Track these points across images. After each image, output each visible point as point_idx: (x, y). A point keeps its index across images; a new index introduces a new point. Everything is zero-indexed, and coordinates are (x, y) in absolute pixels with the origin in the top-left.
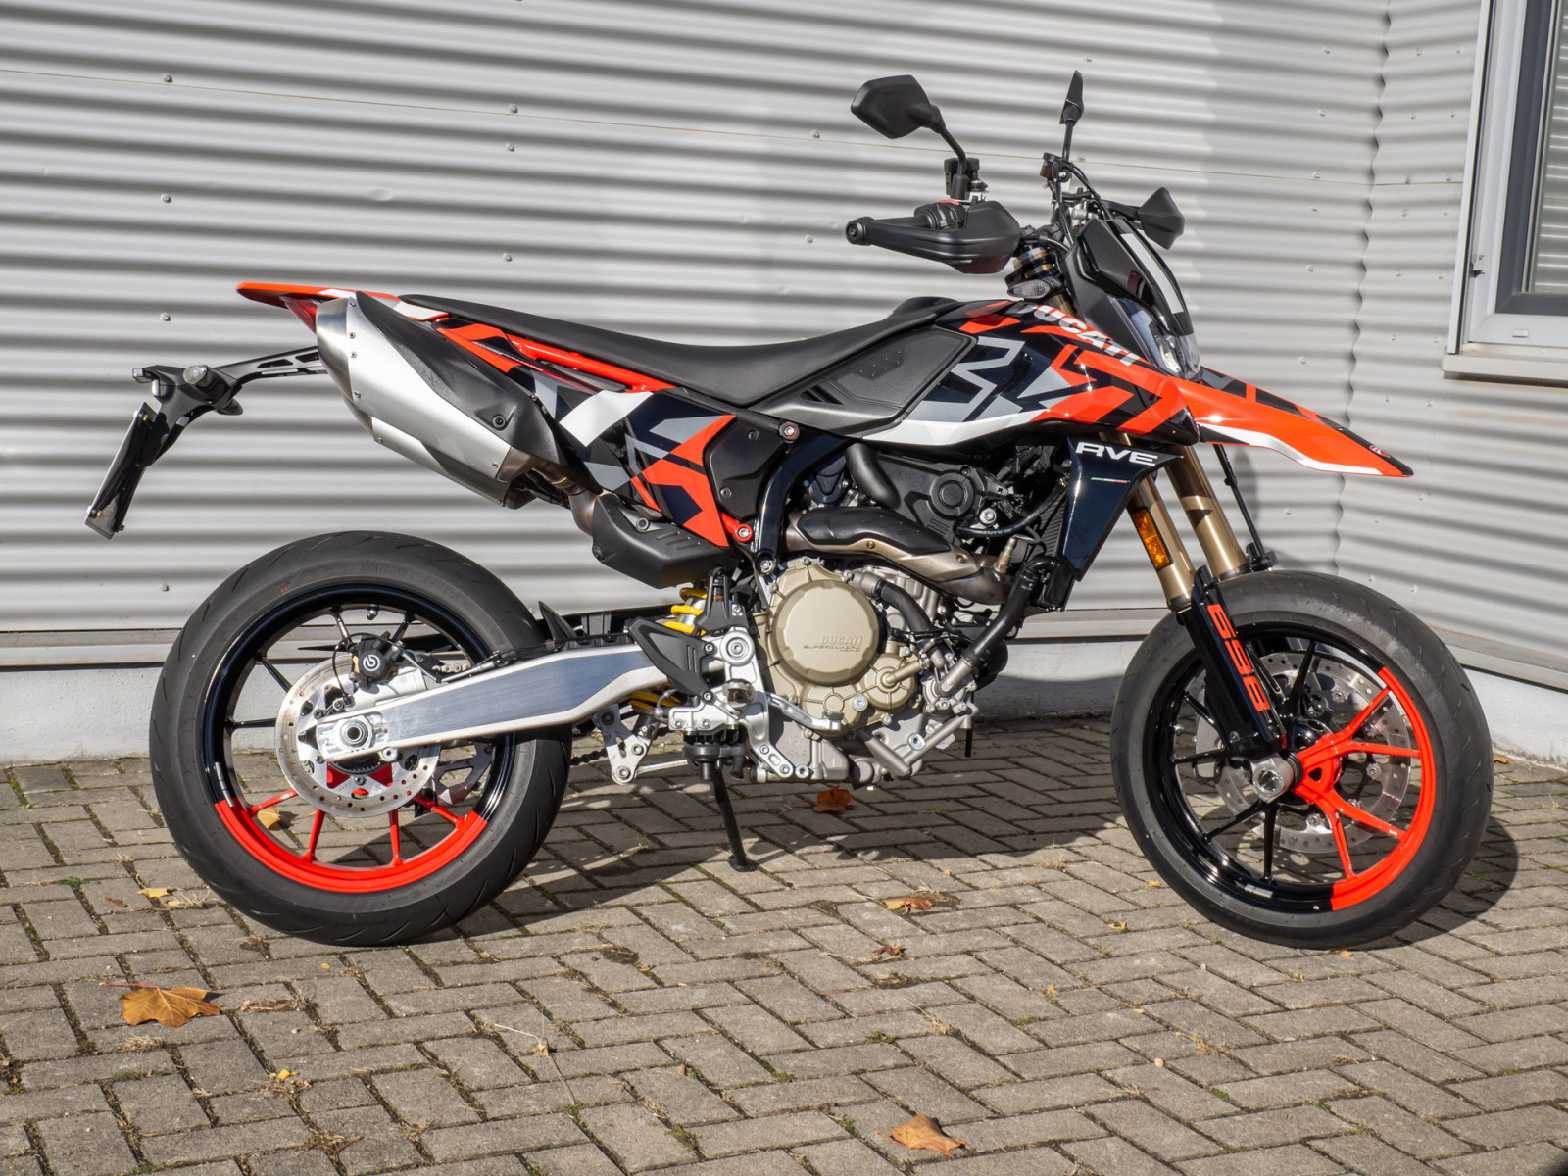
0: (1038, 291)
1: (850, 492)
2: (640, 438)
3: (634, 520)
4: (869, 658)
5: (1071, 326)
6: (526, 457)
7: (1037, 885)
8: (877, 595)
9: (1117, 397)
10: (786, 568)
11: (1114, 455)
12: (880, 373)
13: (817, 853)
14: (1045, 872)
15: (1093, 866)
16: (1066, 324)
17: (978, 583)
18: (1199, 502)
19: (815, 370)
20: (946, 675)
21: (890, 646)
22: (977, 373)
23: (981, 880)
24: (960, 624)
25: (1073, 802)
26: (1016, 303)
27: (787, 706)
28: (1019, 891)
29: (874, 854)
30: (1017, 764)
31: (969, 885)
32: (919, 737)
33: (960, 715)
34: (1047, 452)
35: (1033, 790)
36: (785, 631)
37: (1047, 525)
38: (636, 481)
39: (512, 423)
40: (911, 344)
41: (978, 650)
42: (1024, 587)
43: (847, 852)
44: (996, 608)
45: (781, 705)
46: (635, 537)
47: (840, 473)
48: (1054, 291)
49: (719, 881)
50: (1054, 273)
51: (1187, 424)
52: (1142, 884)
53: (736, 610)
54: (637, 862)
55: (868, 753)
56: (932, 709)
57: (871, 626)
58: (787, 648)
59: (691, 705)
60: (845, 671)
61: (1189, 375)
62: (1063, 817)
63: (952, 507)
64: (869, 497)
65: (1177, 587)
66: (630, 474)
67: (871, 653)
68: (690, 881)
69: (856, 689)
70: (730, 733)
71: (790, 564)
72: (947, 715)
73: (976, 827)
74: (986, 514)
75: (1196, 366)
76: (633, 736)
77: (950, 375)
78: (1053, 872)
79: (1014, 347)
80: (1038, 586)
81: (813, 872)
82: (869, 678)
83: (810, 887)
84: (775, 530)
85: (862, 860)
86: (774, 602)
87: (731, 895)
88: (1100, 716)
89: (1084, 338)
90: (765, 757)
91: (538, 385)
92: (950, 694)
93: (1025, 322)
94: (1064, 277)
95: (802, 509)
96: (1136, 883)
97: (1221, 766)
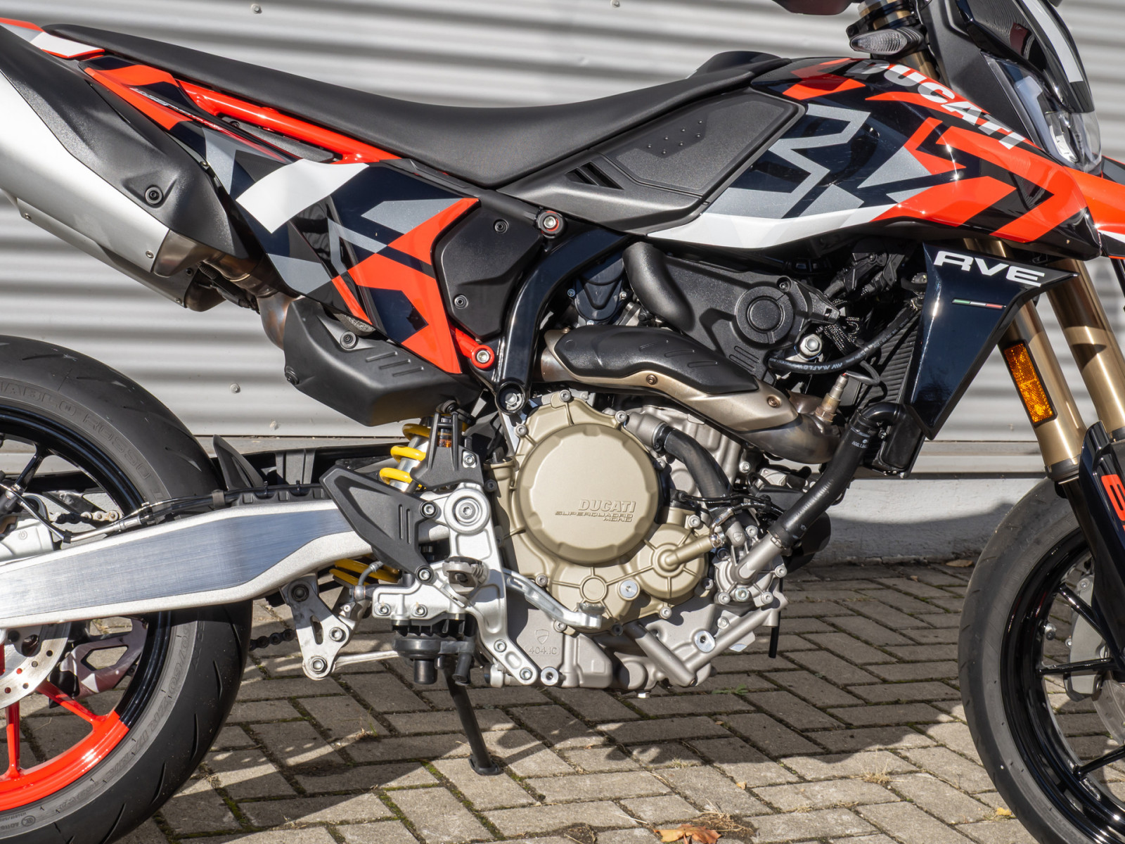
0: (892, 45)
1: (630, 306)
2: (346, 223)
3: (338, 334)
4: (643, 531)
5: (934, 93)
6: (190, 245)
7: (854, 809)
8: (660, 444)
9: (991, 192)
10: (540, 404)
11: (985, 270)
12: (674, 148)
13: (582, 748)
14: (865, 788)
15: (925, 780)
16: (927, 90)
17: (795, 436)
18: (1089, 335)
19: (589, 142)
20: (746, 556)
21: (673, 514)
22: (804, 152)
23: (783, 798)
24: (768, 487)
25: (900, 682)
26: (859, 61)
27: (531, 590)
28: (831, 817)
29: (653, 752)
30: (833, 625)
31: (769, 805)
32: (707, 634)
33: (764, 608)
34: (893, 262)
35: (851, 663)
36: (531, 492)
37: (889, 358)
38: (339, 283)
39: (172, 198)
40: (717, 112)
41: (791, 524)
42: (856, 444)
43: (620, 748)
44: (815, 468)
45: (524, 589)
46: (337, 357)
47: (617, 281)
48: (912, 47)
49: (452, 788)
50: (914, 23)
51: (1082, 230)
52: (987, 811)
53: (469, 460)
54: (357, 756)
55: (640, 652)
56: (727, 599)
57: (648, 488)
58: (534, 514)
59: (404, 585)
60: (611, 547)
61: (1087, 167)
62: (888, 703)
63: (765, 331)
64: (653, 315)
65: (1061, 450)
66: (334, 273)
67: (647, 525)
68: (417, 787)
69: (624, 570)
70: (454, 625)
71: (546, 399)
72: (748, 607)
73: (780, 715)
74: (808, 343)
75: (1096, 156)
76: (332, 617)
77: (768, 154)
78: (876, 788)
79: (856, 119)
80: (875, 443)
81: (573, 778)
82: (644, 557)
83: (568, 802)
84: (525, 354)
85: (637, 761)
86: (520, 448)
87: (465, 811)
88: (929, 563)
89: (952, 110)
90: (501, 657)
91: (210, 149)
92: (751, 582)
93: (872, 87)
94: (927, 29)
95: (565, 326)
96: (981, 811)
97: (1102, 678)
